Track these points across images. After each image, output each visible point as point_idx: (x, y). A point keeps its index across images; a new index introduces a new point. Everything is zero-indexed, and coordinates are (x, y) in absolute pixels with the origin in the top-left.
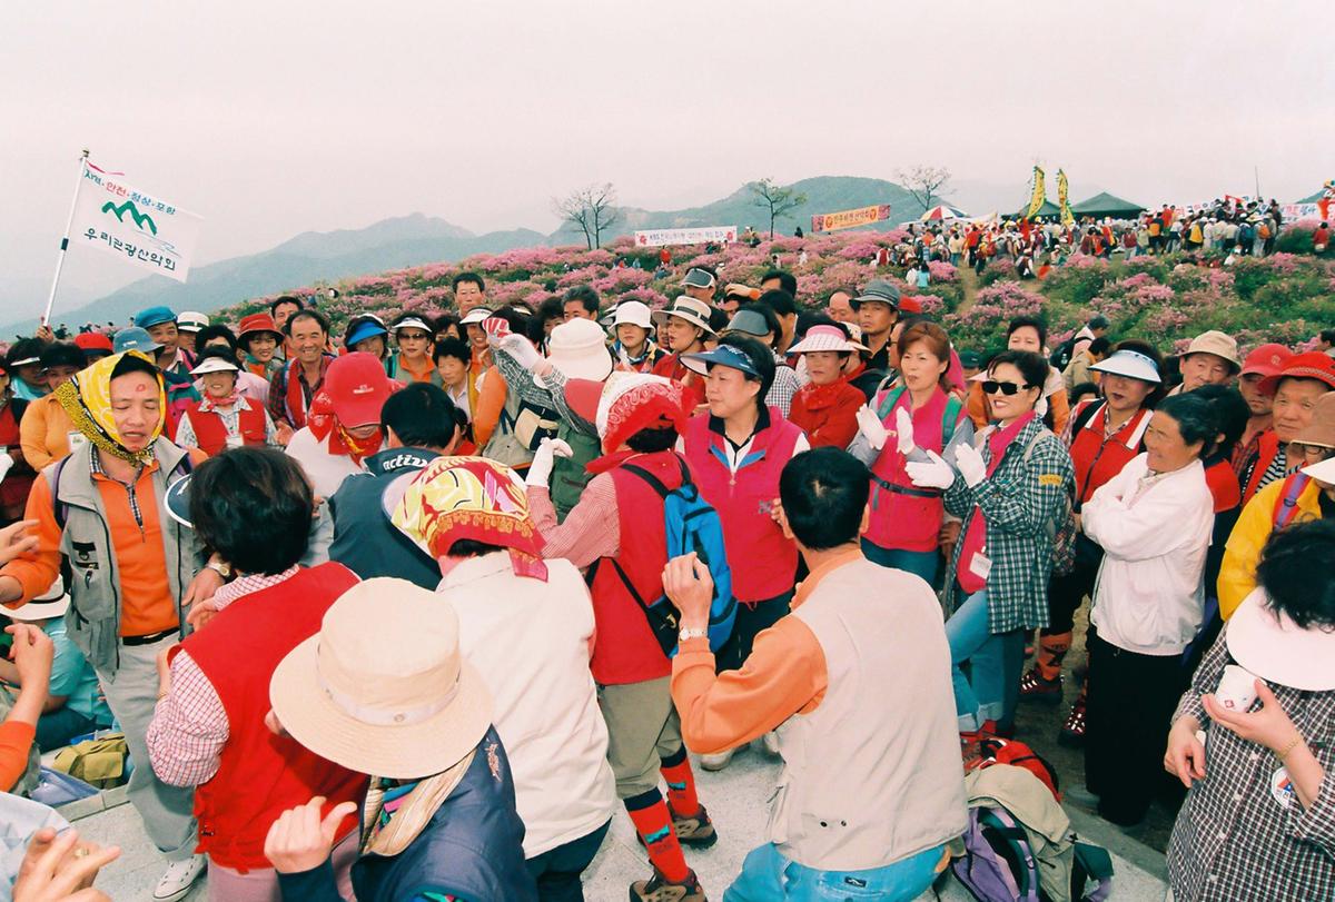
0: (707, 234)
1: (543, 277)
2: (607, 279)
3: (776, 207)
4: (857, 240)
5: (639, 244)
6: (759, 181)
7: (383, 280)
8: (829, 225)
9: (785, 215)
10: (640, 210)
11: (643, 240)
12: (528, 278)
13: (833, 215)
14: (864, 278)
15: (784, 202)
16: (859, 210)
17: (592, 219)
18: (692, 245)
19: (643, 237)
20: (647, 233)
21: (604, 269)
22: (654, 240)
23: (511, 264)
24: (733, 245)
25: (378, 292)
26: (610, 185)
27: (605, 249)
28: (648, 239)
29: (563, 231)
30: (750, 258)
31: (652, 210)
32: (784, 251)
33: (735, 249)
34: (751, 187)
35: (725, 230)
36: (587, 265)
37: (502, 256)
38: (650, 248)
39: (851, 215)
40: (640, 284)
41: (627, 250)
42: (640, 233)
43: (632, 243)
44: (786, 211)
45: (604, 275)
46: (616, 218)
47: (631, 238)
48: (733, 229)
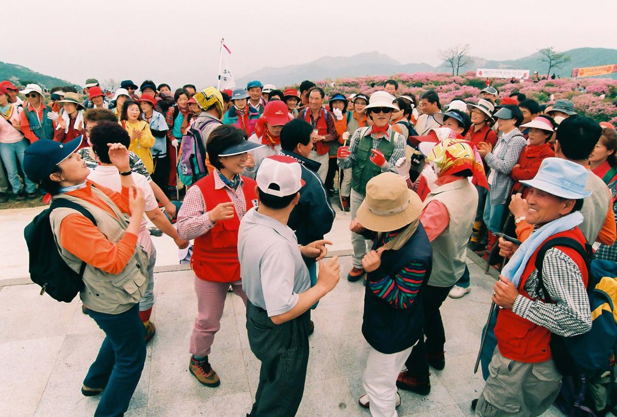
0: (514, 73)
1: (428, 86)
2: (459, 91)
3: (553, 62)
4: (595, 83)
5: (478, 75)
6: (546, 48)
7: (356, 80)
8: (581, 74)
9: (557, 67)
10: (482, 59)
11: (481, 73)
12: (421, 87)
13: (585, 69)
14: (595, 103)
15: (558, 60)
16: (601, 67)
17: (456, 61)
18: (504, 79)
19: (481, 72)
20: (483, 70)
21: (459, 86)
22: (485, 74)
23: (414, 79)
24: (525, 80)
25: (352, 86)
26: (468, 45)
27: (461, 76)
28: (483, 73)
29: (442, 66)
30: (534, 87)
31: (489, 59)
32: (553, 86)
33: (527, 83)
34: (542, 52)
35: (523, 72)
36: (450, 83)
37: (410, 75)
38: (483, 78)
39: (596, 70)
40: (475, 95)
41: (471, 78)
42: (479, 70)
43: (474, 75)
44: (558, 65)
45: (458, 89)
46: (470, 61)
47: (474, 72)
48: (528, 72)
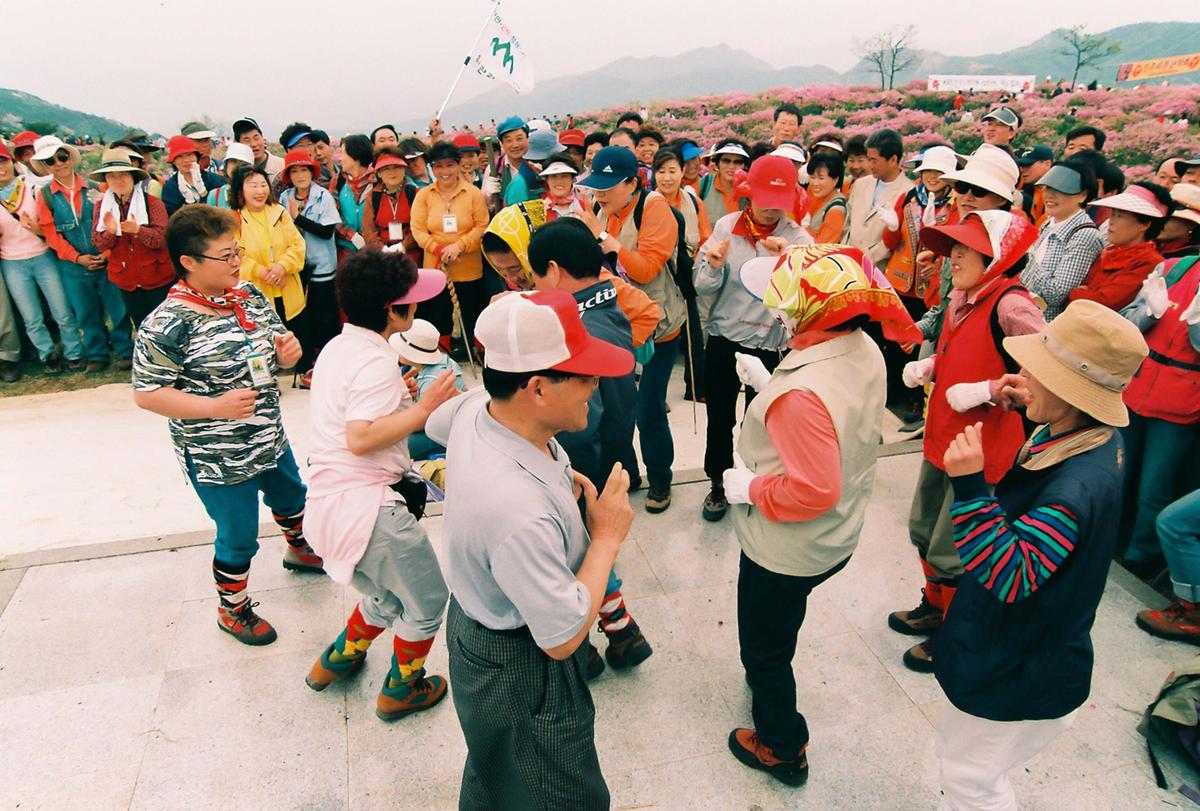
0: (1003, 83)
1: (834, 113)
2: (895, 120)
3: (1084, 56)
4: (1172, 96)
5: (931, 88)
6: (1071, 27)
7: (690, 105)
8: (1137, 74)
9: (1093, 65)
10: (936, 54)
11: (936, 84)
12: (820, 113)
13: (1143, 63)
14: (1171, 138)
15: (1094, 52)
16: (1179, 58)
17: (888, 60)
18: (986, 93)
19: (936, 81)
20: (940, 78)
21: (894, 110)
22: (947, 85)
23: (806, 99)
24: (1028, 96)
25: (683, 115)
26: (912, 27)
27: (898, 90)
28: (941, 84)
29: (858, 70)
30: (1045, 109)
31: (950, 53)
32: (1084, 104)
33: (1031, 100)
34: (1060, 33)
35: (1022, 79)
36: (878, 104)
37: (796, 90)
38: (942, 93)
39: (1167, 63)
40: (927, 128)
41: (919, 93)
42: (933, 78)
43: (924, 86)
44: (1093, 61)
45: (892, 116)
46: (913, 60)
47: (923, 80)
48: (1031, 79)
